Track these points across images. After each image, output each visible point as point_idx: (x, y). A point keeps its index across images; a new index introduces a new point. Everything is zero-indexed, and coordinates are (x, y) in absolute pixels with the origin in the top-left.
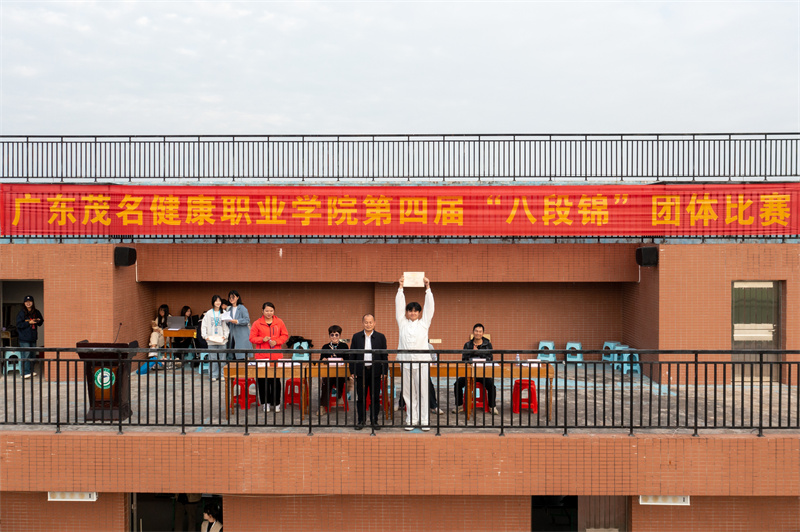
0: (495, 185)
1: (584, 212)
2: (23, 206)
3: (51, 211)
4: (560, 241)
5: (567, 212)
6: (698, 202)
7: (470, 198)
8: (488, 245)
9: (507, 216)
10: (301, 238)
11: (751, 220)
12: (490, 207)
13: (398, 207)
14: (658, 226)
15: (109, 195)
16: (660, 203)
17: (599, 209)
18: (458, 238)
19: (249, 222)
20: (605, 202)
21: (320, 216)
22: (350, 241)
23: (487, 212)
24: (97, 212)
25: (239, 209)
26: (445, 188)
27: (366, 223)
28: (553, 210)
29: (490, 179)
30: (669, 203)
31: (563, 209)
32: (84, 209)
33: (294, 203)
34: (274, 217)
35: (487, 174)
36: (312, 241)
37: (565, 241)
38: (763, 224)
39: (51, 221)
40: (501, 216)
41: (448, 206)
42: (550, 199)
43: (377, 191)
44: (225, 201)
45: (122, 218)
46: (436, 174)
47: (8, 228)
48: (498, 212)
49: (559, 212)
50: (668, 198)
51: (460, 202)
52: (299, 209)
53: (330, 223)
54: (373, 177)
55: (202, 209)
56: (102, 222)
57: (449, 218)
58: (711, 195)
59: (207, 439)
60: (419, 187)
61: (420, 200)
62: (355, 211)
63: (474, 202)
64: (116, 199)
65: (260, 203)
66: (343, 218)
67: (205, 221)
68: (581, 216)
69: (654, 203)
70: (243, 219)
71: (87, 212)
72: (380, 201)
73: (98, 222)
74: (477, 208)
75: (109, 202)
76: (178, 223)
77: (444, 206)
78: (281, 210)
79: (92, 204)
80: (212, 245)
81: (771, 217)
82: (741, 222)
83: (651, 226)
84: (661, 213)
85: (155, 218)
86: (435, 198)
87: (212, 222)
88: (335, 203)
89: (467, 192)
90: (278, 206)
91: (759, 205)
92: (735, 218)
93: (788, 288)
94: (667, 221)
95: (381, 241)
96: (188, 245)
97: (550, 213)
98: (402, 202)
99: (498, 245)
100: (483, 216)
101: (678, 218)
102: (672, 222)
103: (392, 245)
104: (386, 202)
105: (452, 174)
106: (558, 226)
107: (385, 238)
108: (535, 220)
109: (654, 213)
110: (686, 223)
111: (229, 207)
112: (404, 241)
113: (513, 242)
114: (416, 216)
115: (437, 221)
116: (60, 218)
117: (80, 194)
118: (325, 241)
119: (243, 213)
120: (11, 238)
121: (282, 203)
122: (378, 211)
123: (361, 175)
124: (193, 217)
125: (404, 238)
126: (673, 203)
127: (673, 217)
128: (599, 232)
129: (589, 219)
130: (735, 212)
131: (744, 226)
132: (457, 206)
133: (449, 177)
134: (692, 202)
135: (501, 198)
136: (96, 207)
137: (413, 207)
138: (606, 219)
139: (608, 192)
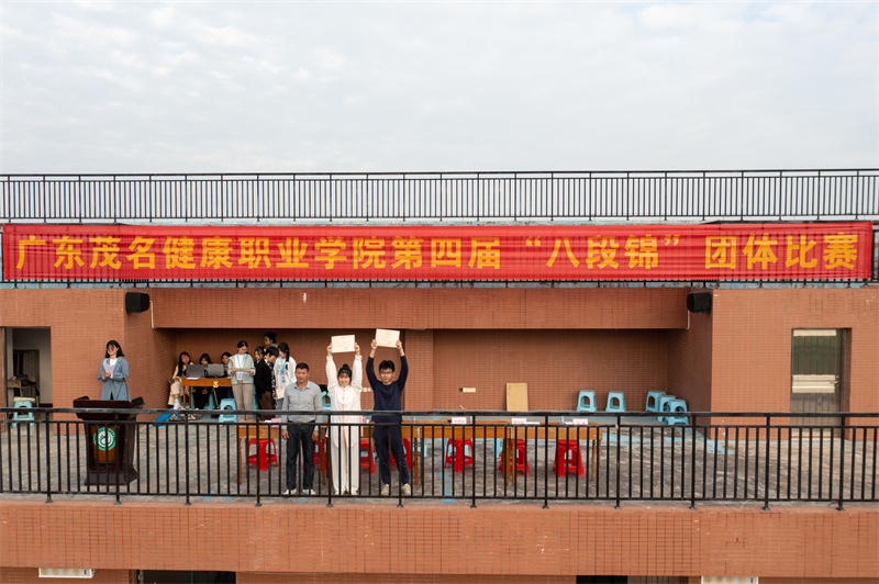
0: (531, 224)
1: (632, 254)
2: (28, 249)
3: (58, 253)
4: (602, 284)
5: (613, 254)
6: (757, 243)
7: (507, 239)
8: (526, 290)
9: (547, 259)
10: (326, 282)
11: (814, 263)
12: (528, 249)
13: (430, 249)
14: (712, 269)
15: (119, 236)
16: (714, 245)
17: (648, 251)
18: (493, 282)
19: (268, 265)
20: (654, 243)
21: (344, 259)
22: (379, 285)
23: (524, 254)
24: (106, 255)
25: (259, 251)
26: (479, 227)
27: (394, 266)
28: (597, 252)
29: (527, 219)
30: (724, 243)
31: (608, 251)
32: (92, 252)
33: (317, 245)
34: (296, 260)
35: (523, 214)
36: (338, 285)
37: (608, 285)
38: (827, 267)
39: (57, 265)
40: (540, 259)
41: (484, 248)
42: (594, 241)
43: (407, 232)
44: (243, 242)
45: (132, 262)
46: (470, 214)
47: (12, 271)
48: (537, 254)
49: (604, 254)
50: (723, 239)
51: (497, 243)
52: (323, 251)
53: (356, 267)
54: (404, 217)
55: (218, 251)
56: (112, 265)
57: (484, 261)
58: (770, 236)
59: (213, 511)
60: (451, 227)
61: (453, 241)
62: (383, 253)
63: (511, 244)
64: (126, 240)
65: (280, 245)
66: (370, 261)
67: (222, 264)
68: (628, 258)
69: (708, 243)
70: (262, 261)
71: (96, 255)
72: (410, 242)
73: (108, 265)
74: (514, 250)
75: (119, 245)
76: (193, 266)
77: (479, 248)
78: (303, 252)
79: (101, 246)
80: (231, 289)
81: (836, 260)
82: (803, 264)
83: (704, 269)
84: (716, 255)
85: (168, 261)
86: (469, 239)
87: (229, 265)
88: (361, 245)
89: (503, 233)
90: (300, 248)
91: (823, 246)
92: (796, 261)
93: (853, 337)
94: (722, 264)
95: (412, 285)
96: (206, 289)
97: (595, 256)
98: (434, 244)
99: (536, 289)
100: (521, 259)
101: (733, 261)
102: (727, 266)
103: (423, 290)
104: (417, 244)
105: (486, 214)
106: (603, 269)
107: (416, 282)
108: (577, 262)
109: (708, 254)
110: (743, 266)
111: (247, 249)
112: (436, 285)
113: (553, 286)
114: (449, 259)
115: (471, 264)
116: (66, 261)
117: (88, 236)
118: (352, 285)
119: (262, 255)
120: (16, 283)
121: (304, 245)
122: (408, 253)
123: (391, 215)
124: (208, 260)
125: (436, 282)
126: (728, 245)
127: (728, 259)
128: (645, 276)
129: (636, 261)
130: (797, 254)
131: (806, 269)
132: (493, 248)
133: (483, 216)
134: (750, 243)
135: (540, 239)
136: (105, 249)
137: (446, 249)
138: (656, 261)
139: (658, 232)
